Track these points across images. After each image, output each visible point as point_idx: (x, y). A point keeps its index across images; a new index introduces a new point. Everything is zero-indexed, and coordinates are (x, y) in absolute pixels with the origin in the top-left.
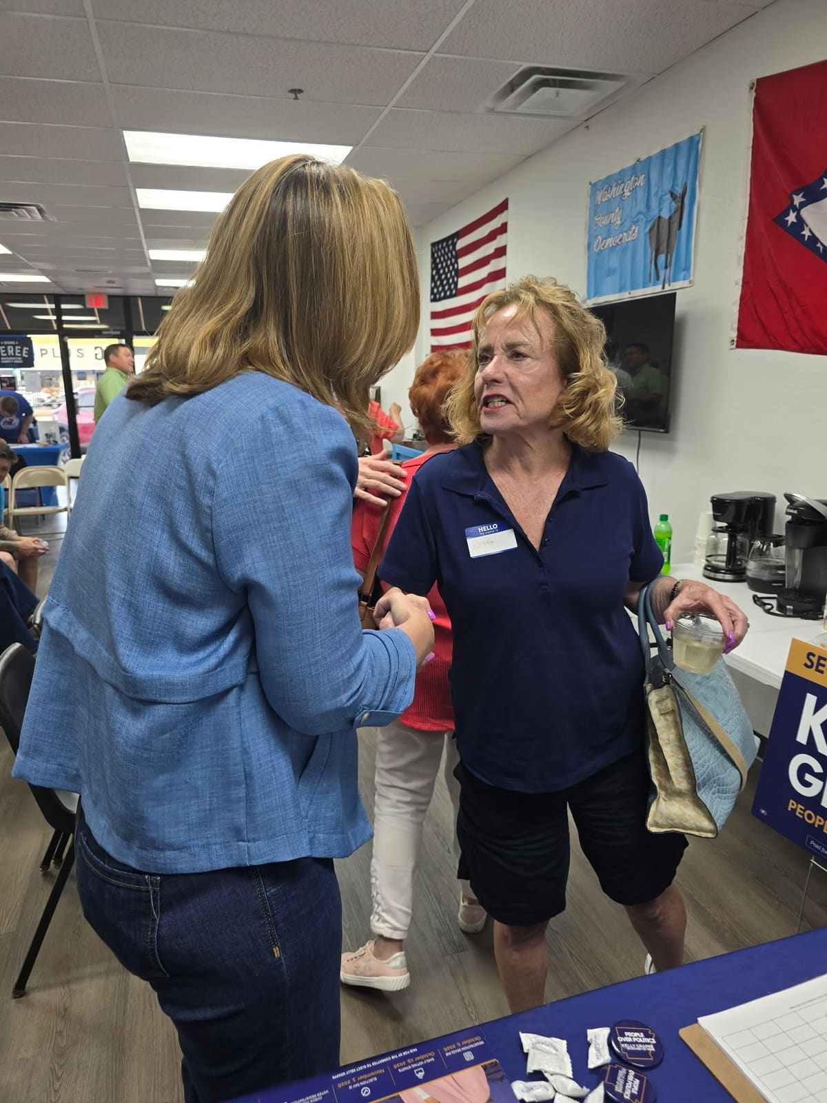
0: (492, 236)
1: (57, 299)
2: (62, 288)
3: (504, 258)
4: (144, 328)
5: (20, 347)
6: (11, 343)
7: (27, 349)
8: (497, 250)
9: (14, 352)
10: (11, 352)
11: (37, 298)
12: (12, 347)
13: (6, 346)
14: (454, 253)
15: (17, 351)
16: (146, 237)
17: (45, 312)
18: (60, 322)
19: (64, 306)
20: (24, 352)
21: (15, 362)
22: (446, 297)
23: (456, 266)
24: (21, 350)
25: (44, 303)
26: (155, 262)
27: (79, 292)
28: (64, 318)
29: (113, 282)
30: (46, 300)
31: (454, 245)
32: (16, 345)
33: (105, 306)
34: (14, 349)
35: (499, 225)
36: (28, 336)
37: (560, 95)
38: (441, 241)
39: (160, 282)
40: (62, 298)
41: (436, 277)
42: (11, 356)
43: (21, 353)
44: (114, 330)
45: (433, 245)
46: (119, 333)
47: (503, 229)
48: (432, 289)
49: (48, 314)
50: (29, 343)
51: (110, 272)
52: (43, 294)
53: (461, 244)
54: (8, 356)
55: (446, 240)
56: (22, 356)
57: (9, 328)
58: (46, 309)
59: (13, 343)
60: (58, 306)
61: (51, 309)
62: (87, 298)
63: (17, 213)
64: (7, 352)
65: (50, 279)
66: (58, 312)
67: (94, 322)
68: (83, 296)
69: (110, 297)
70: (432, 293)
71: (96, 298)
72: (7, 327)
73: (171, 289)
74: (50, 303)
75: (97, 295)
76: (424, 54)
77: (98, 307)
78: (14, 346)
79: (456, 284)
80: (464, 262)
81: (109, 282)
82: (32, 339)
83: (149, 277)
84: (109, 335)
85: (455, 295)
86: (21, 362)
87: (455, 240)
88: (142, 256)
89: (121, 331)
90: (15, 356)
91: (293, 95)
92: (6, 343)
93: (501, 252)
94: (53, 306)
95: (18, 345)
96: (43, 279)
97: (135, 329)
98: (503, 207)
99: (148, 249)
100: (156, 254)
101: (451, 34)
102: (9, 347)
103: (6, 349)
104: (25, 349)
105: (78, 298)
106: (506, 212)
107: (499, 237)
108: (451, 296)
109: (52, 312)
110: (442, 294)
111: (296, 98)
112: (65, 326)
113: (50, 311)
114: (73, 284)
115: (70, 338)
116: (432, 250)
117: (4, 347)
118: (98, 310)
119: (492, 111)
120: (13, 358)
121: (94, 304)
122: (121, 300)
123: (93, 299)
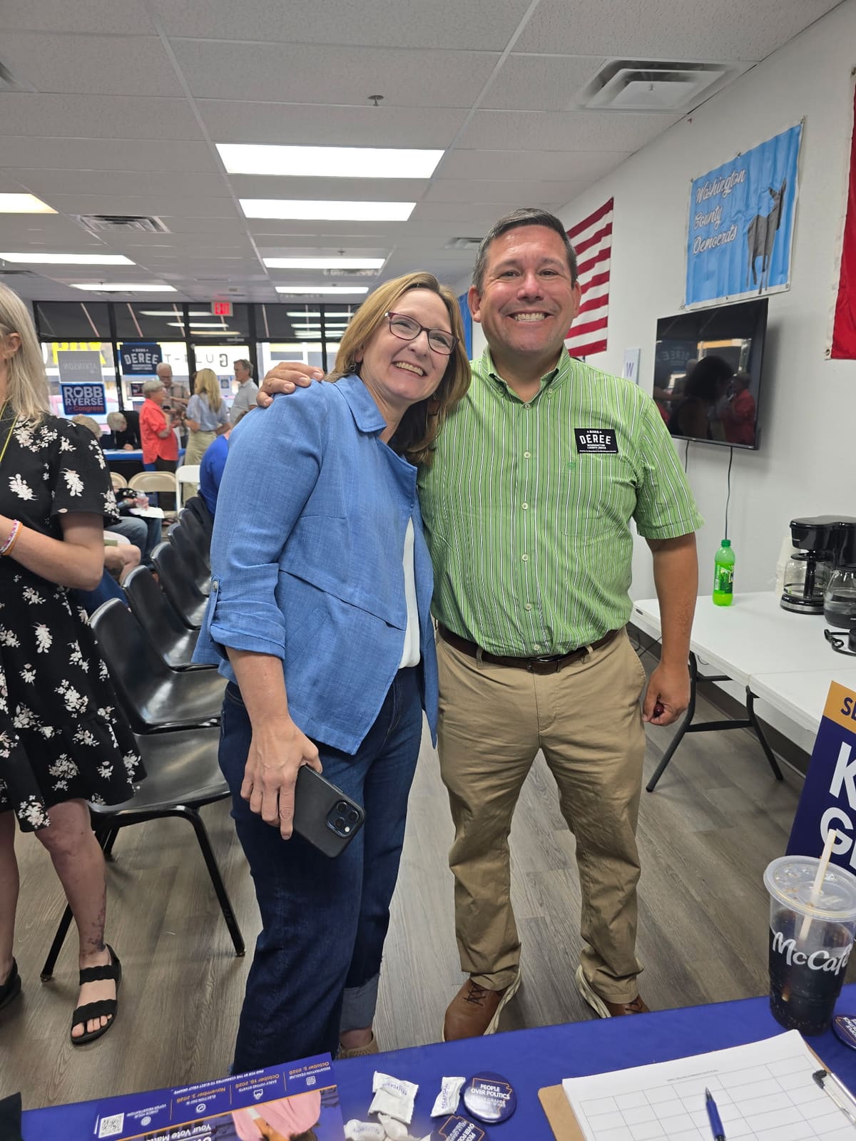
0: (597, 238)
1: (185, 307)
2: (189, 296)
3: (608, 260)
4: (268, 336)
5: (150, 355)
6: (142, 350)
7: (157, 356)
8: (601, 252)
9: (145, 359)
10: (141, 359)
11: (167, 306)
12: (143, 355)
13: (137, 353)
15: (148, 358)
16: (257, 246)
17: (174, 319)
18: (187, 329)
19: (191, 314)
20: (153, 359)
21: (146, 369)
24: (151, 357)
25: (173, 310)
26: (271, 270)
27: (207, 300)
28: (192, 325)
29: (235, 290)
30: (175, 308)
32: (146, 352)
33: (231, 314)
34: (145, 356)
35: (604, 226)
36: (158, 343)
37: (654, 88)
39: (280, 290)
40: (190, 306)
42: (142, 363)
43: (151, 360)
44: (239, 338)
46: (242, 340)
47: (608, 230)
49: (177, 322)
50: (158, 351)
51: (230, 280)
52: (172, 303)
54: (139, 363)
56: (151, 364)
57: (142, 336)
58: (175, 317)
59: (144, 350)
60: (186, 314)
61: (180, 317)
62: (213, 306)
63: (132, 225)
64: (138, 359)
65: (176, 288)
66: (186, 319)
67: (221, 329)
68: (209, 304)
69: (235, 304)
71: (221, 305)
72: (139, 335)
73: (292, 296)
74: (179, 310)
75: (223, 304)
76: (500, 53)
77: (225, 315)
78: (144, 353)
81: (231, 290)
82: (161, 346)
83: (269, 284)
84: (234, 342)
86: (151, 369)
88: (259, 268)
89: (245, 338)
90: (145, 363)
91: (373, 101)
92: (137, 350)
93: (605, 254)
94: (181, 314)
95: (149, 352)
96: (171, 289)
97: (258, 336)
98: (609, 206)
99: (262, 258)
100: (270, 263)
101: (524, 32)
102: (140, 354)
103: (137, 356)
104: (155, 356)
105: (205, 306)
106: (611, 212)
107: (603, 239)
109: (181, 320)
111: (376, 104)
112: (192, 332)
113: (179, 319)
114: (200, 293)
115: (197, 345)
117: (135, 354)
118: (224, 317)
119: (583, 107)
120: (143, 365)
121: (219, 311)
122: (246, 308)
123: (219, 306)
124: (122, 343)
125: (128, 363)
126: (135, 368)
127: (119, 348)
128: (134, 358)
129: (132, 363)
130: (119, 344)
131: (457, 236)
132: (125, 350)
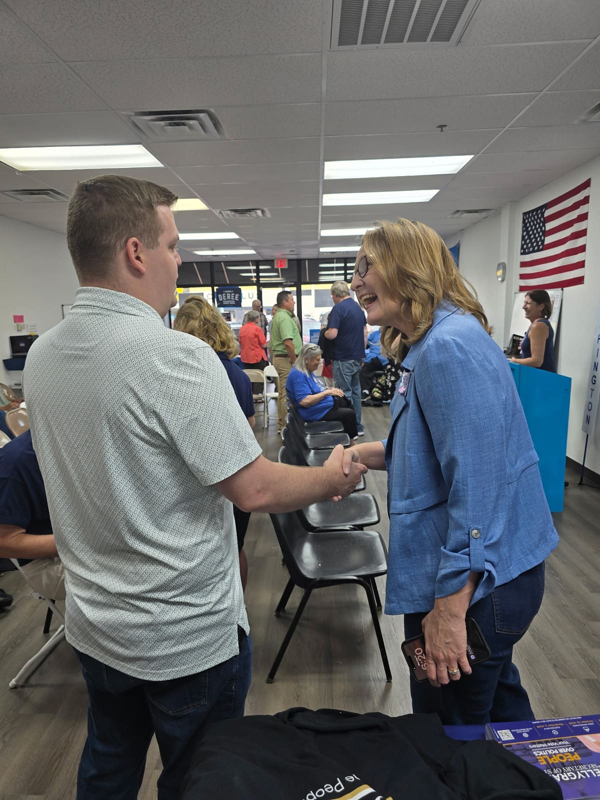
0: (576, 206)
1: (257, 263)
3: (585, 221)
4: (308, 280)
5: (234, 294)
7: (238, 295)
8: (579, 216)
9: (231, 297)
10: (229, 297)
11: (246, 263)
12: (229, 294)
13: (226, 293)
14: (542, 219)
15: (232, 297)
16: (321, 223)
17: (249, 271)
18: (258, 277)
19: (261, 267)
20: (236, 297)
21: (231, 303)
22: (534, 251)
23: (543, 228)
24: (235, 296)
25: (249, 265)
26: (323, 238)
27: (272, 258)
28: (261, 274)
29: (293, 251)
30: (251, 264)
31: (543, 214)
32: (232, 293)
33: (286, 267)
34: (231, 295)
35: (582, 198)
36: (240, 287)
38: (532, 211)
39: (322, 250)
40: (261, 262)
41: (526, 237)
42: (229, 300)
43: (235, 298)
44: (290, 282)
45: (525, 214)
46: (293, 283)
47: (586, 200)
48: (522, 246)
49: (251, 272)
50: (239, 292)
51: (293, 245)
52: (249, 261)
53: (548, 213)
54: (227, 300)
55: (536, 210)
56: (235, 300)
57: (228, 282)
58: (250, 270)
59: (230, 291)
60: (258, 267)
61: (254, 270)
62: (275, 262)
63: (250, 214)
64: (226, 297)
65: (256, 252)
66: (258, 271)
67: (277, 277)
68: (273, 261)
69: (289, 260)
70: (522, 248)
71: (281, 261)
72: (227, 282)
73: (329, 253)
74: (253, 265)
75: (281, 260)
76: (538, 93)
77: (282, 267)
78: (230, 293)
79: (543, 241)
80: (549, 226)
81: (290, 251)
82: (242, 289)
83: (317, 247)
84: (287, 285)
85: (542, 250)
86: (234, 303)
87: (544, 210)
88: (317, 233)
89: (294, 282)
90: (231, 300)
91: (440, 129)
92: (226, 292)
93: (583, 217)
94: (255, 267)
95: (233, 293)
96: (252, 252)
97: (303, 281)
98: (587, 184)
99: (321, 230)
100: (325, 233)
101: (561, 78)
102: (228, 294)
103: (226, 296)
104: (237, 295)
105: (270, 262)
106: (588, 188)
107: (581, 207)
108: (538, 250)
110: (531, 249)
111: (442, 131)
112: (261, 280)
114: (268, 254)
115: (263, 288)
116: (523, 217)
117: (225, 294)
118: (281, 269)
119: (584, 122)
120: (229, 301)
121: (279, 265)
122: (296, 262)
123: (279, 262)
124: (217, 288)
125: (221, 300)
126: (225, 303)
127: (215, 291)
128: (224, 297)
129: (223, 300)
130: (215, 288)
131: (459, 209)
132: (220, 292)
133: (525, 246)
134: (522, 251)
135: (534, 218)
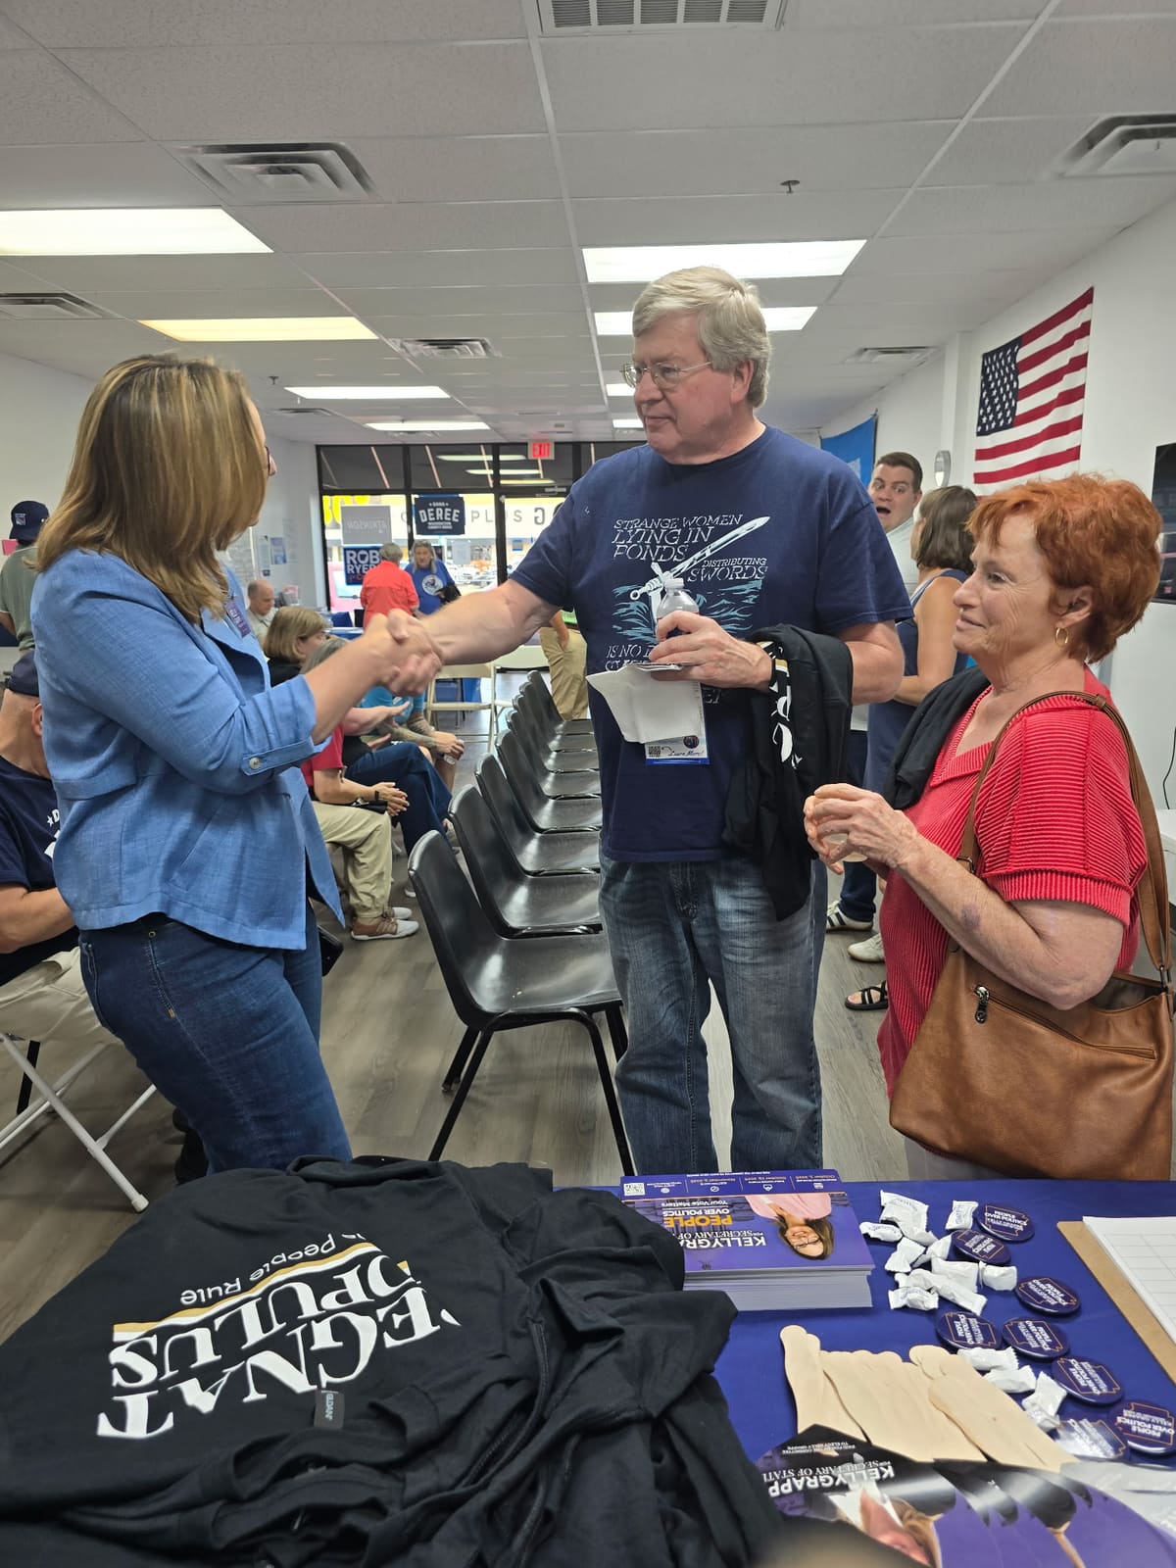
0: (1068, 341)
1: (495, 449)
2: (502, 435)
3: (1083, 370)
5: (449, 510)
6: (441, 504)
7: (459, 511)
8: (1072, 361)
9: (443, 516)
10: (439, 515)
11: (473, 448)
12: (441, 510)
13: (435, 508)
14: (1013, 366)
15: (447, 514)
16: (602, 369)
17: (480, 465)
18: (497, 477)
19: (502, 458)
20: (455, 515)
21: (444, 527)
22: (998, 429)
23: (1015, 384)
24: (451, 513)
25: (481, 454)
26: (613, 399)
27: (523, 440)
28: (502, 472)
29: (562, 426)
30: (483, 451)
31: (1014, 355)
32: (446, 507)
33: (550, 457)
34: (444, 512)
35: (1079, 326)
36: (461, 495)
38: (997, 351)
39: (618, 423)
40: (503, 448)
41: (987, 401)
42: (440, 521)
43: (451, 517)
44: (558, 487)
45: (986, 356)
47: (1084, 330)
48: (980, 418)
49: (484, 468)
50: (459, 505)
51: (558, 413)
52: (480, 444)
53: (1024, 353)
54: (436, 521)
55: (1004, 348)
56: (451, 521)
57: (440, 486)
58: (483, 462)
59: (443, 504)
60: (496, 458)
61: (489, 462)
62: (530, 448)
63: (460, 349)
64: (435, 516)
65: (489, 425)
66: (496, 465)
67: (536, 477)
68: (526, 445)
69: (559, 444)
70: (980, 423)
72: (437, 485)
74: (487, 454)
75: (541, 445)
77: (544, 458)
78: (443, 508)
79: (1014, 409)
80: (1026, 379)
81: (556, 426)
82: (464, 499)
83: (605, 417)
84: (551, 492)
85: (1012, 426)
86: (450, 527)
87: (1016, 348)
88: (600, 392)
90: (444, 520)
92: (434, 504)
93: (1080, 363)
94: (490, 458)
95: (448, 507)
96: (482, 426)
98: (1087, 299)
99: (609, 383)
100: (611, 390)
102: (438, 510)
103: (434, 512)
104: (455, 511)
105: (519, 447)
106: (1089, 307)
107: (1076, 343)
108: (1006, 427)
109: (489, 465)
110: (993, 425)
112: (502, 482)
113: (486, 464)
114: (515, 431)
115: (507, 497)
116: (983, 363)
117: (432, 510)
118: (543, 461)
120: (441, 523)
121: (537, 454)
122: (569, 447)
123: (538, 448)
124: (417, 496)
125: (424, 520)
126: (432, 526)
127: (413, 502)
128: (431, 515)
129: (428, 521)
130: (413, 497)
131: (867, 346)
132: (421, 504)
133: (984, 420)
134: (980, 428)
135: (1000, 364)
